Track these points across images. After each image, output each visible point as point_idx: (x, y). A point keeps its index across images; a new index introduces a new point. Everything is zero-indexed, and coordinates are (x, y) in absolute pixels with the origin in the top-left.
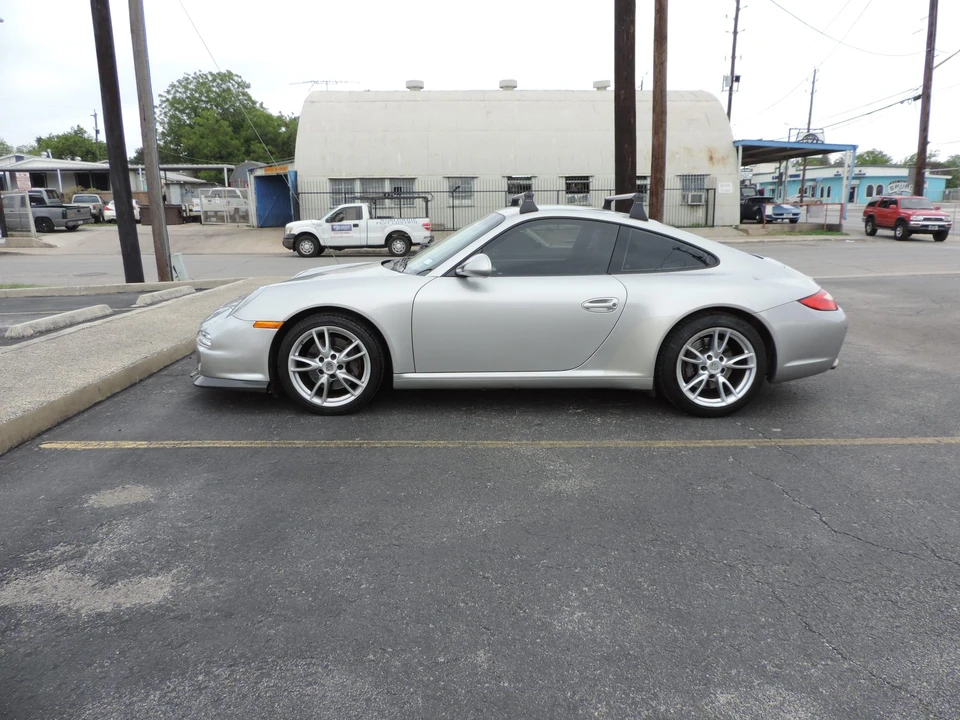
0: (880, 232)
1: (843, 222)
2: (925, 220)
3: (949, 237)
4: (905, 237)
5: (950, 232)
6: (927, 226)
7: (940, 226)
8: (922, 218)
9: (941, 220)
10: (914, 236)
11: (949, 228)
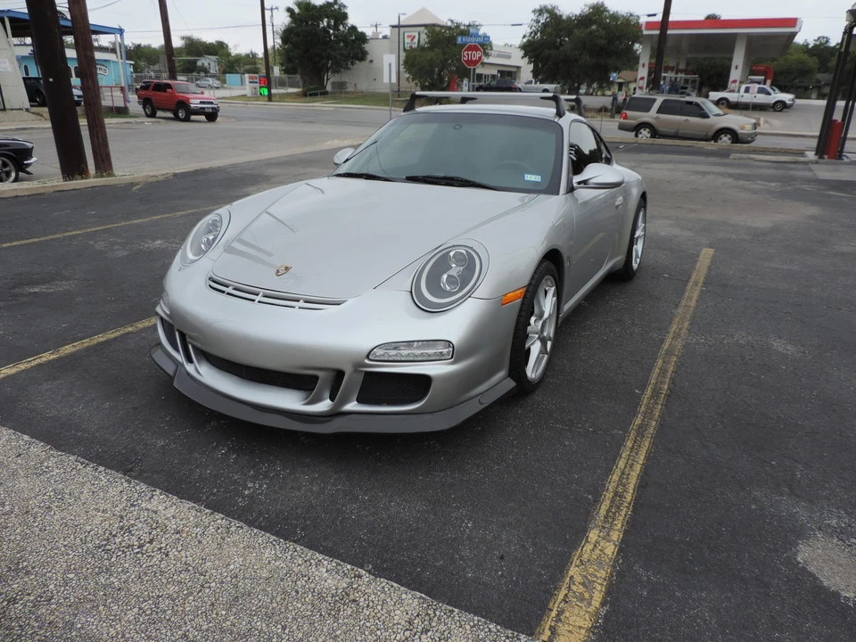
0: (159, 113)
1: (128, 105)
2: (201, 103)
3: (218, 119)
4: (187, 120)
5: (219, 114)
6: (204, 108)
7: (213, 108)
8: (199, 101)
9: (212, 103)
10: (193, 117)
11: (218, 111)
